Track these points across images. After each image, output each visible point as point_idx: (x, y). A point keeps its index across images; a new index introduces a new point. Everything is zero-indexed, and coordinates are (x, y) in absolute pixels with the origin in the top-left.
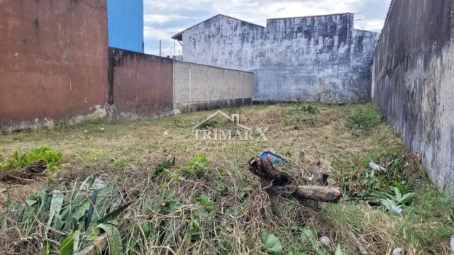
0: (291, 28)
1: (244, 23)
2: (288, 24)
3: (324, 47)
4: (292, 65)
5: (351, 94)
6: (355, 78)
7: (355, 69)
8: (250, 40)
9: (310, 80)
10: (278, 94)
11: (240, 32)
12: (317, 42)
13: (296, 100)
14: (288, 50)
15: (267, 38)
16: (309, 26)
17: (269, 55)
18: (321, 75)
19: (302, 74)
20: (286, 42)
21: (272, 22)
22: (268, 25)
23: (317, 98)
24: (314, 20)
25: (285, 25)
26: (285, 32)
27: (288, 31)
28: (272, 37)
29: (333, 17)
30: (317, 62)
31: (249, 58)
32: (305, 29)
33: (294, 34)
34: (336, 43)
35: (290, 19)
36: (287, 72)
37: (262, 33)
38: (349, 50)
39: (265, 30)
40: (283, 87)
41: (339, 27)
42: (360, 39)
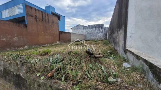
1: (84, 26)
4: (93, 33)
5: (103, 38)
6: (104, 35)
7: (104, 34)
8: (85, 29)
9: (96, 36)
10: (90, 39)
11: (83, 28)
12: (97, 29)
13: (93, 40)
14: (92, 31)
15: (88, 29)
17: (88, 32)
18: (98, 35)
20: (92, 29)
21: (89, 26)
23: (97, 39)
24: (96, 25)
25: (91, 26)
29: (100, 24)
30: (97, 33)
31: (85, 32)
32: (95, 27)
34: (101, 29)
36: (92, 35)
38: (103, 30)
39: (87, 27)
40: (91, 37)
41: (101, 26)
42: (105, 28)
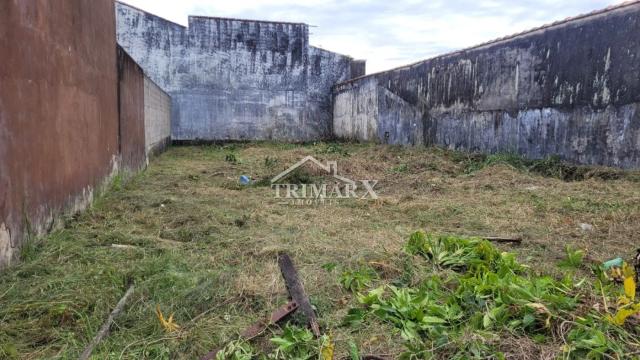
0: (226, 34)
1: (149, 17)
2: (222, 27)
3: (274, 65)
4: (231, 88)
5: (309, 130)
6: (313, 109)
7: (314, 97)
8: (162, 44)
9: (257, 111)
10: (212, 130)
11: (144, 30)
12: (264, 59)
13: (238, 138)
14: (224, 66)
15: (189, 45)
16: (253, 35)
17: (195, 71)
18: (272, 103)
19: (246, 102)
20: (221, 54)
21: (198, 21)
22: (190, 24)
23: (268, 135)
24: (259, 27)
25: (218, 28)
26: (219, 39)
27: (223, 37)
28: (198, 43)
29: (284, 26)
30: (265, 85)
31: (161, 73)
32: (247, 37)
33: (232, 43)
34: (289, 62)
35: (226, 20)
36: (224, 98)
37: (182, 36)
38: (305, 72)
39: (187, 33)
40: (218, 120)
41: (292, 41)
42: (318, 59)
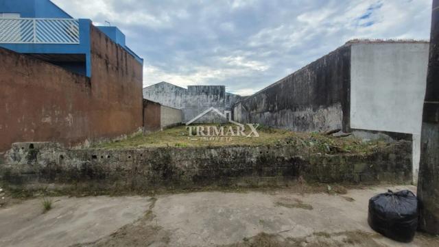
0: (199, 90)
1: (176, 87)
2: (198, 88)
3: (214, 99)
4: (200, 107)
8: (180, 95)
11: (175, 91)
12: (211, 97)
14: (198, 100)
15: (188, 94)
16: (207, 90)
17: (189, 102)
20: (198, 96)
21: (190, 87)
22: (188, 88)
23: (212, 121)
24: (209, 88)
25: (196, 89)
26: (197, 92)
28: (190, 94)
29: (217, 87)
31: (179, 103)
32: (205, 91)
33: (201, 93)
34: (219, 98)
35: (199, 86)
36: (198, 110)
38: (224, 101)
39: (187, 91)
42: (228, 96)
